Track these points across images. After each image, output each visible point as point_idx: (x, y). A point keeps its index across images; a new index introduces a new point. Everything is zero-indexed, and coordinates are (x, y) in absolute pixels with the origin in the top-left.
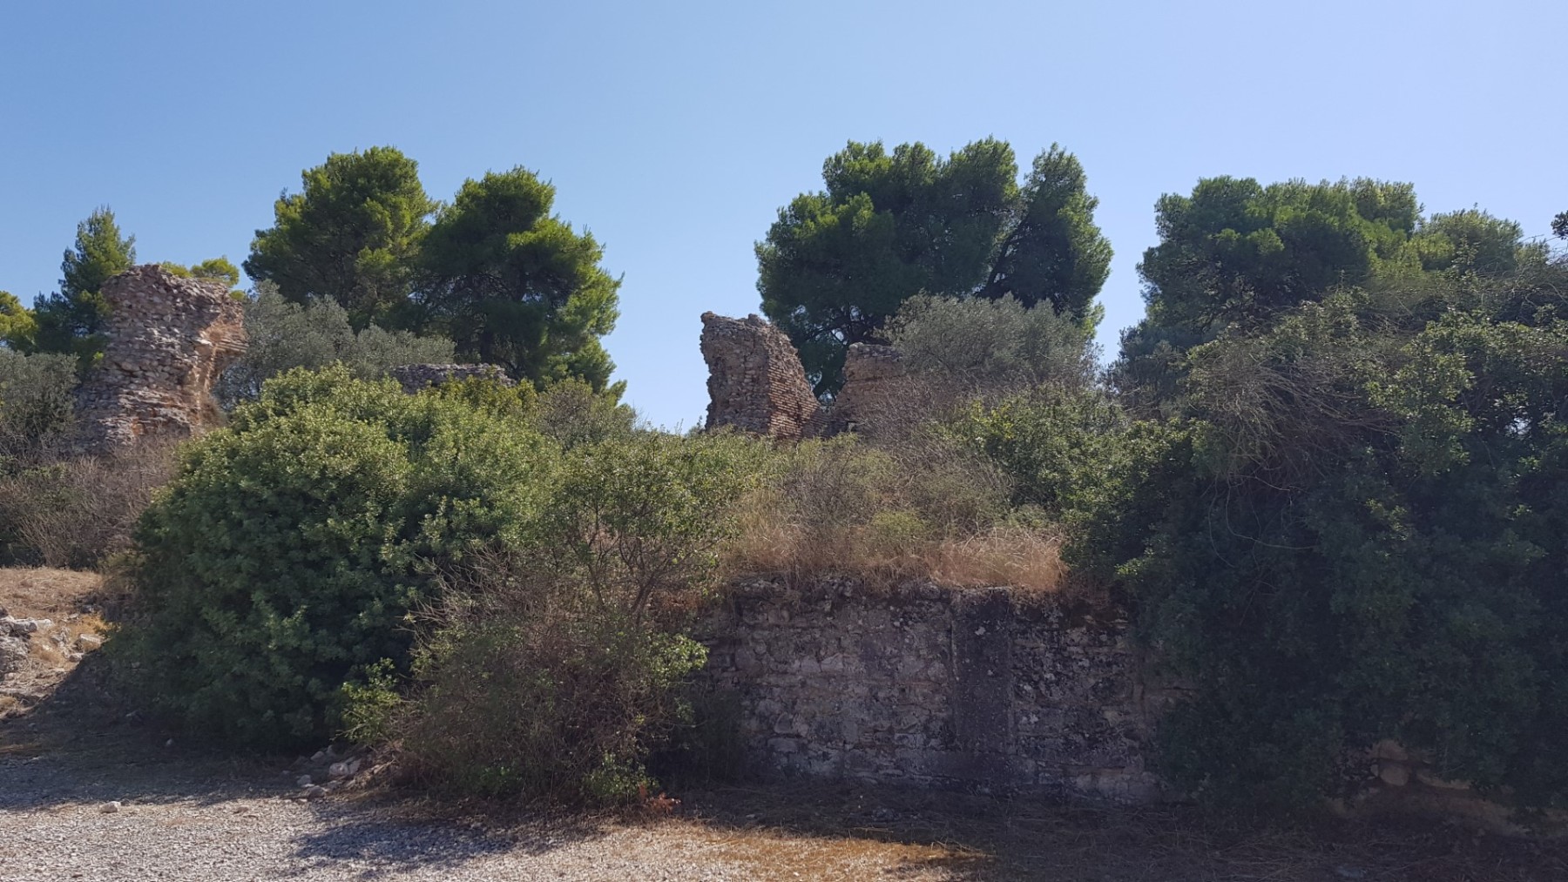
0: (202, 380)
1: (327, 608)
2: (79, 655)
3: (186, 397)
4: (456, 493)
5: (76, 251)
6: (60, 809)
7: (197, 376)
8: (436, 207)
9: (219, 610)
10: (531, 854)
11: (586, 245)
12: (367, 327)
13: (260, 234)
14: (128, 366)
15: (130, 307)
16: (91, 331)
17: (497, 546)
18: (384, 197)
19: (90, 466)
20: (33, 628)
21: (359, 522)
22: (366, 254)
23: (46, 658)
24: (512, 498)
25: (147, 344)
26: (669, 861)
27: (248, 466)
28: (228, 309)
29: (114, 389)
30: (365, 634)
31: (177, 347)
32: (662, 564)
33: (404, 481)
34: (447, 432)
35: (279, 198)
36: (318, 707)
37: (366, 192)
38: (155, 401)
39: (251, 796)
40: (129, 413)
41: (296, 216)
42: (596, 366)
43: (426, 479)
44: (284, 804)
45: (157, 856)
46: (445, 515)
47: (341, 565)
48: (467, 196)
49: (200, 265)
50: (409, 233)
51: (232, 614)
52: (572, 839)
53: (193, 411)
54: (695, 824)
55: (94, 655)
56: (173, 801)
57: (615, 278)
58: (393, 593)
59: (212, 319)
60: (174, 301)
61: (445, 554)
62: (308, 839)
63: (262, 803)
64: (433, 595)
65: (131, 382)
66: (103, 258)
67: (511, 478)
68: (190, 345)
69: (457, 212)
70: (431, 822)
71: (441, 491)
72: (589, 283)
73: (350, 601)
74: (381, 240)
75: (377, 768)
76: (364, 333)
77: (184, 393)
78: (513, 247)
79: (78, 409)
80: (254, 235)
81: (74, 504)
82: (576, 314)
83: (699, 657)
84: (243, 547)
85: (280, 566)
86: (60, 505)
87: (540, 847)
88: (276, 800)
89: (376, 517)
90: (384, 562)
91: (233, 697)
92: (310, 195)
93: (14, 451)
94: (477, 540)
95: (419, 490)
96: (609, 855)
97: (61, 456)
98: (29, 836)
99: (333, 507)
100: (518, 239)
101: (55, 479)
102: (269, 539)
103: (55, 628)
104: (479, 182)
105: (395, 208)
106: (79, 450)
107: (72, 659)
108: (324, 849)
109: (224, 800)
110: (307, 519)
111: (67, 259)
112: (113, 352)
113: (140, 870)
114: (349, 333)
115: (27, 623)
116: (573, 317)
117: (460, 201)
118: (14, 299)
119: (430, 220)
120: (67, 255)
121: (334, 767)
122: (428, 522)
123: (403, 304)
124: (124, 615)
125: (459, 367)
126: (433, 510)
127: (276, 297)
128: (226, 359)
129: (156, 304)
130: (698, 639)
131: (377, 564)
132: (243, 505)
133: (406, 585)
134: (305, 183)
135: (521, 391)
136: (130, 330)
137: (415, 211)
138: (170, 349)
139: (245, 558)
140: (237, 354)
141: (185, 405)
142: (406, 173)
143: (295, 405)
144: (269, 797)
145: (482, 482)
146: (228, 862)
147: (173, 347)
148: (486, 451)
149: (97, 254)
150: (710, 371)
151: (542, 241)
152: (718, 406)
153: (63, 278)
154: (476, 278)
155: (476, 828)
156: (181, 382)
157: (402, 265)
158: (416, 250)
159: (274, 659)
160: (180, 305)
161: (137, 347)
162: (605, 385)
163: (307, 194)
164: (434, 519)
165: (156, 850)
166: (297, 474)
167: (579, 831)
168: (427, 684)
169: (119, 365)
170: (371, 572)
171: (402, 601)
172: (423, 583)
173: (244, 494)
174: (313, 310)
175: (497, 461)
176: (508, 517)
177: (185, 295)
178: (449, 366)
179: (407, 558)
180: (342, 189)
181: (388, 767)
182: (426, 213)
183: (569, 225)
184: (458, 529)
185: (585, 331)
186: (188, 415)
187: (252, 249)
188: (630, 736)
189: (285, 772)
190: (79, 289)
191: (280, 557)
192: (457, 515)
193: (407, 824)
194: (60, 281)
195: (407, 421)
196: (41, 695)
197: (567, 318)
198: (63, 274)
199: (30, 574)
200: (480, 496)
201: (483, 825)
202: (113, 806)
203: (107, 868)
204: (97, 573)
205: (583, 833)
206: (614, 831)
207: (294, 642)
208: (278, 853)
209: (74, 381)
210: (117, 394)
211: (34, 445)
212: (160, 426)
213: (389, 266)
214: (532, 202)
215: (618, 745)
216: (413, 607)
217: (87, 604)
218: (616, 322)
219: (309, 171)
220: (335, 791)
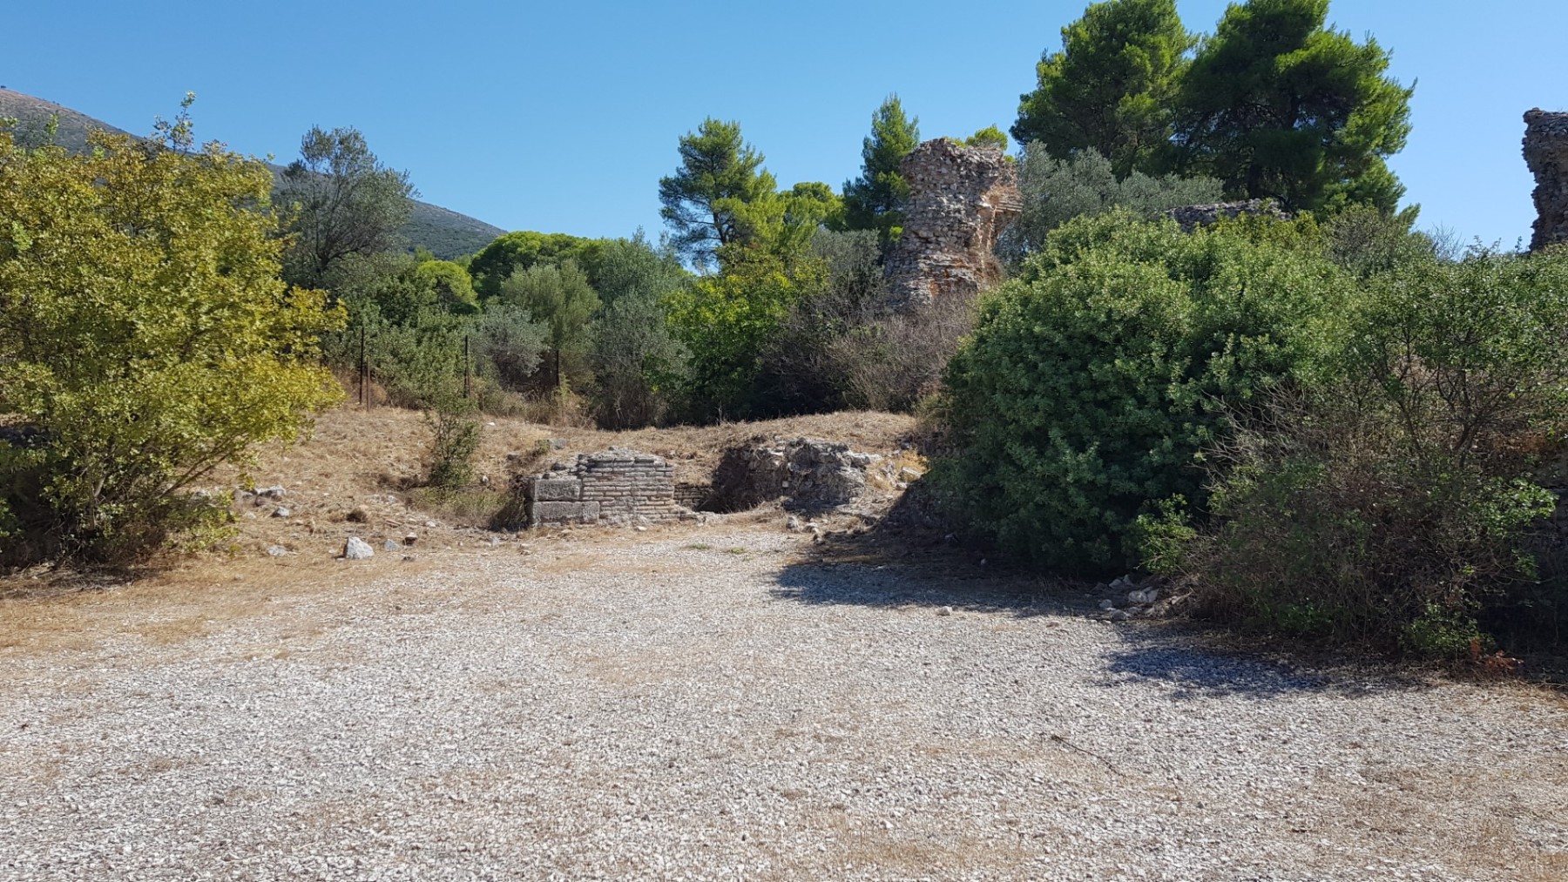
0: (984, 242)
1: (1118, 445)
2: (904, 485)
3: (972, 257)
4: (1242, 330)
5: (873, 138)
6: (905, 609)
7: (981, 237)
8: (1196, 40)
9: (1020, 445)
10: (1347, 696)
11: (1369, 54)
12: (1129, 174)
13: (1024, 98)
14: (923, 234)
15: (923, 180)
16: (887, 208)
17: (1290, 384)
18: (1142, 38)
19: (899, 323)
20: (867, 461)
21: (1145, 362)
22: (1126, 101)
23: (878, 486)
24: (1305, 333)
25: (938, 212)
26: (1513, 722)
27: (1039, 314)
28: (1005, 172)
29: (914, 256)
30: (1156, 471)
31: (963, 212)
32: (1493, 398)
33: (1188, 320)
34: (1229, 268)
35: (1040, 60)
36: (1114, 538)
37: (1123, 38)
38: (947, 263)
39: (1060, 613)
40: (927, 275)
41: (1058, 74)
42: (1382, 191)
43: (1211, 317)
44: (1090, 623)
45: (987, 656)
46: (1233, 353)
47: (1130, 405)
48: (1230, 22)
49: (973, 136)
50: (1169, 72)
51: (1032, 450)
52: (1392, 687)
53: (979, 270)
54: (1542, 688)
55: (916, 486)
56: (994, 611)
57: (1406, 86)
58: (1182, 431)
59: (991, 183)
60: (958, 170)
61: (1235, 392)
62: (1117, 656)
63: (1070, 620)
64: (1222, 432)
65: (927, 248)
66: (893, 142)
67: (1302, 312)
68: (973, 209)
69: (1219, 41)
70: (1235, 654)
71: (1227, 329)
72: (1373, 97)
73: (1139, 439)
74: (1141, 84)
75: (1175, 600)
76: (1127, 181)
77: (970, 254)
78: (1282, 69)
79: (888, 276)
80: (1019, 101)
81: (889, 357)
82: (1357, 134)
83: (1545, 505)
84: (1040, 387)
85: (1073, 405)
86: (878, 357)
87: (1356, 691)
88: (1082, 619)
89: (1162, 357)
90: (1172, 401)
91: (1037, 525)
92: (1070, 51)
93: (841, 314)
94: (1267, 378)
95: (1204, 329)
96: (1438, 708)
97: (876, 316)
98: (885, 628)
99: (1119, 348)
100: (1287, 60)
101: (874, 336)
102: (1062, 380)
103: (883, 462)
104: (1243, 4)
105: (1155, 48)
106: (888, 310)
107: (898, 488)
108: (1134, 667)
109: (1037, 614)
110: (1095, 361)
111: (866, 147)
112: (911, 222)
113: (976, 665)
114: (1113, 183)
115: (863, 457)
116: (1355, 138)
117: (1222, 30)
118: (827, 187)
119: (1190, 56)
120: (866, 143)
121: (1132, 594)
122: (1215, 360)
123: (1165, 147)
124: (938, 451)
125: (1227, 206)
126: (1220, 348)
127: (1043, 155)
128: (1004, 219)
129: (944, 175)
130: (1543, 485)
131: (1164, 403)
132: (1037, 349)
133: (1196, 424)
134: (1064, 40)
135: (1300, 224)
136: (924, 201)
137: (1175, 47)
138: (957, 214)
139: (1043, 397)
140: (1013, 214)
141: (971, 265)
142: (1165, 9)
143: (1079, 252)
144: (1076, 615)
145: (1271, 318)
146: (1048, 668)
147: (960, 213)
148: (1274, 285)
149: (888, 138)
150: (1536, 181)
151: (1315, 58)
152: (1548, 221)
153: (864, 164)
154: (1242, 109)
155: (1283, 665)
156: (967, 244)
157: (1162, 108)
158: (1176, 90)
159: (1072, 490)
160: (964, 173)
161: (930, 215)
162: (1393, 211)
163: (1067, 51)
164: (1221, 356)
165: (986, 651)
166: (1085, 319)
167: (1400, 680)
168: (1224, 519)
169: (916, 234)
170: (1159, 411)
171: (1192, 439)
172: (1212, 420)
173: (1037, 340)
174: (1077, 164)
175: (1286, 295)
176: (1301, 353)
177: (967, 163)
178: (1217, 205)
179: (1194, 397)
180: (1101, 39)
181: (1186, 600)
182: (1185, 49)
183: (1348, 34)
184: (1246, 368)
185: (1369, 152)
186: (975, 274)
187: (1019, 113)
188: (1457, 587)
189: (1088, 596)
190: (876, 172)
191: (1072, 397)
192: (1245, 353)
193: (1209, 653)
194: (861, 167)
195: (1187, 260)
196: (878, 517)
197: (1347, 141)
198: (863, 160)
199: (861, 417)
200: (1269, 332)
201: (1291, 663)
202: (946, 611)
203: (949, 660)
204: (911, 415)
205: (1405, 684)
206: (1441, 685)
207: (1089, 476)
208: (1091, 665)
209: (878, 253)
210: (916, 259)
211: (855, 309)
212: (953, 285)
213: (1150, 110)
214: (1303, 16)
215: (1442, 595)
216: (1204, 445)
217: (906, 442)
218: (1408, 138)
219: (1067, 27)
220: (1136, 616)
